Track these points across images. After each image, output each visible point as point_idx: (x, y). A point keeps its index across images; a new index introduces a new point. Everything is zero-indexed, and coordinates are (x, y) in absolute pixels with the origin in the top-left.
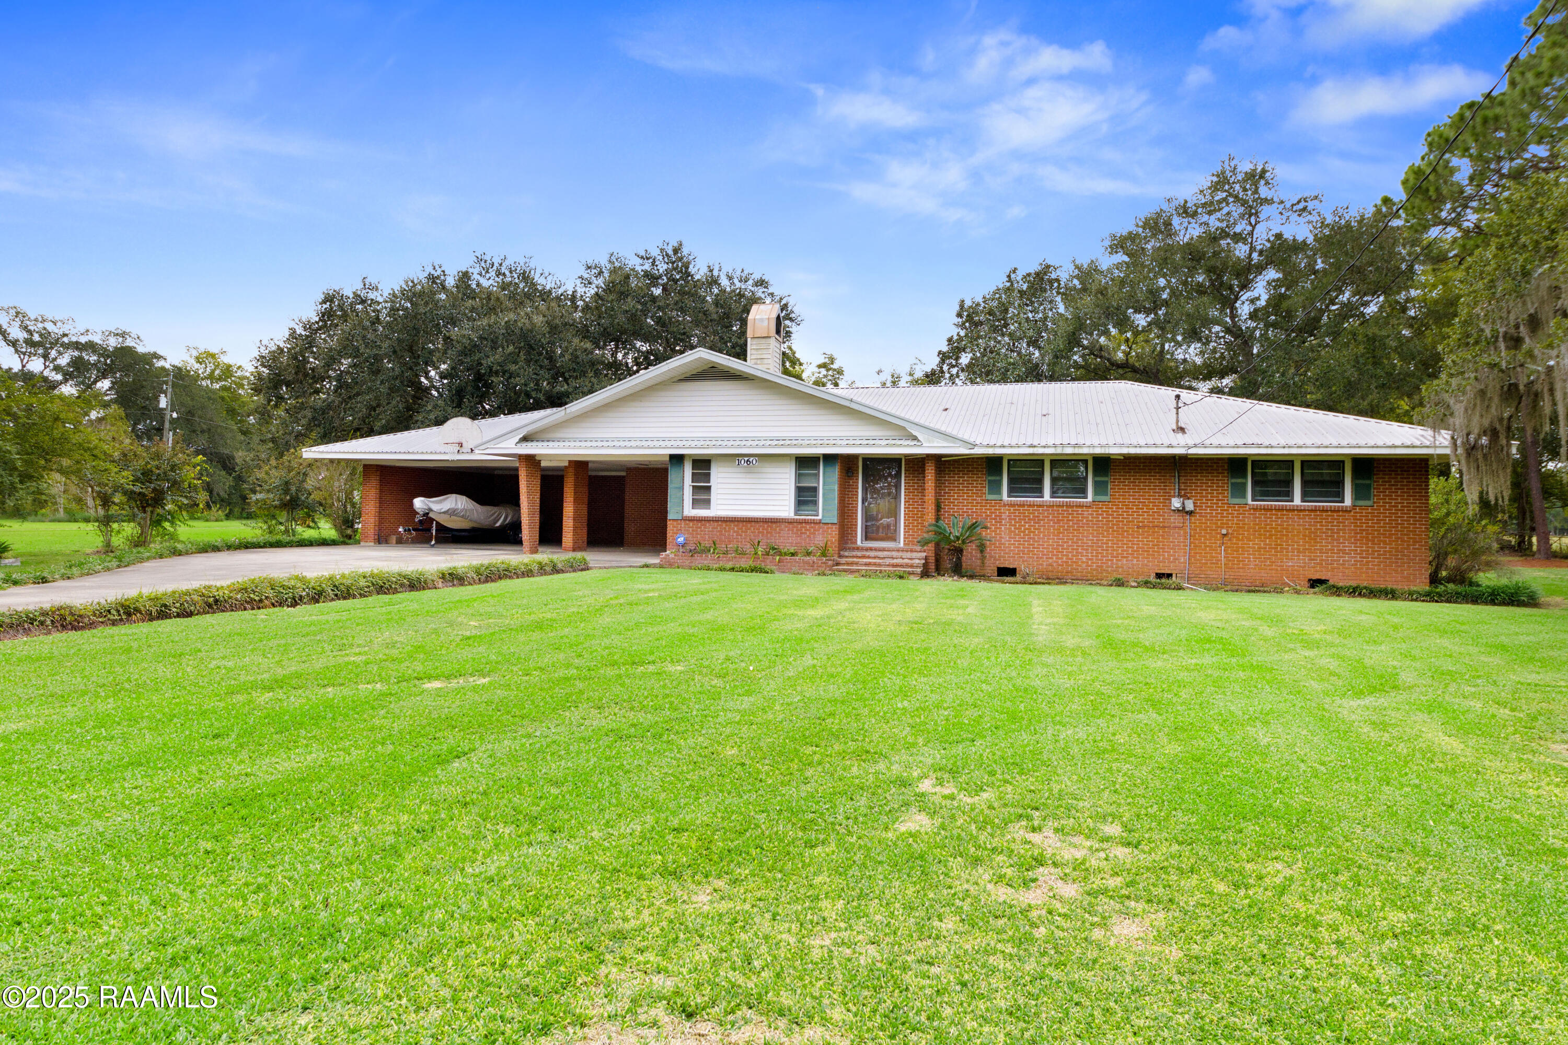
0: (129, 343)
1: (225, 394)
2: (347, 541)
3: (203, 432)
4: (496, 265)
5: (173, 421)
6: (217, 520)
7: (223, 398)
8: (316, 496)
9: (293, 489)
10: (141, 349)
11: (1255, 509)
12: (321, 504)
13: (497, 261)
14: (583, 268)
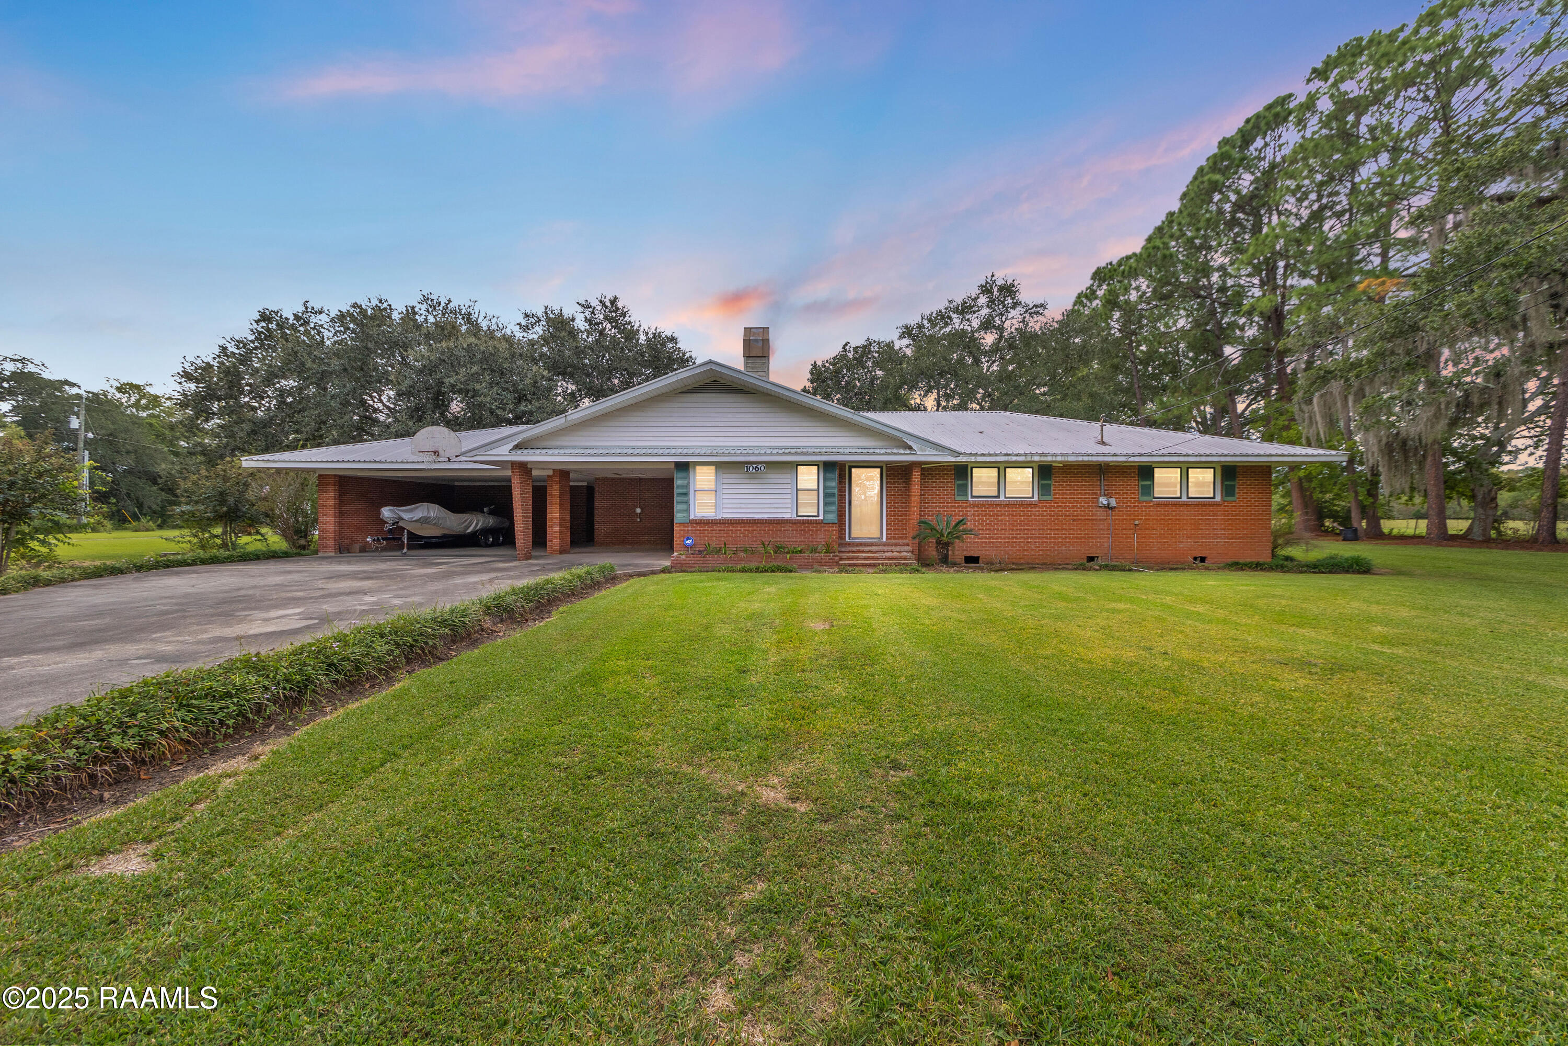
0: (31, 368)
1: (154, 421)
2: (302, 552)
3: (128, 452)
4: (443, 304)
5: (87, 443)
6: (147, 530)
7: (151, 425)
8: (262, 507)
9: (231, 500)
10: (46, 375)
11: (1157, 504)
12: (267, 515)
13: (443, 301)
14: (522, 316)
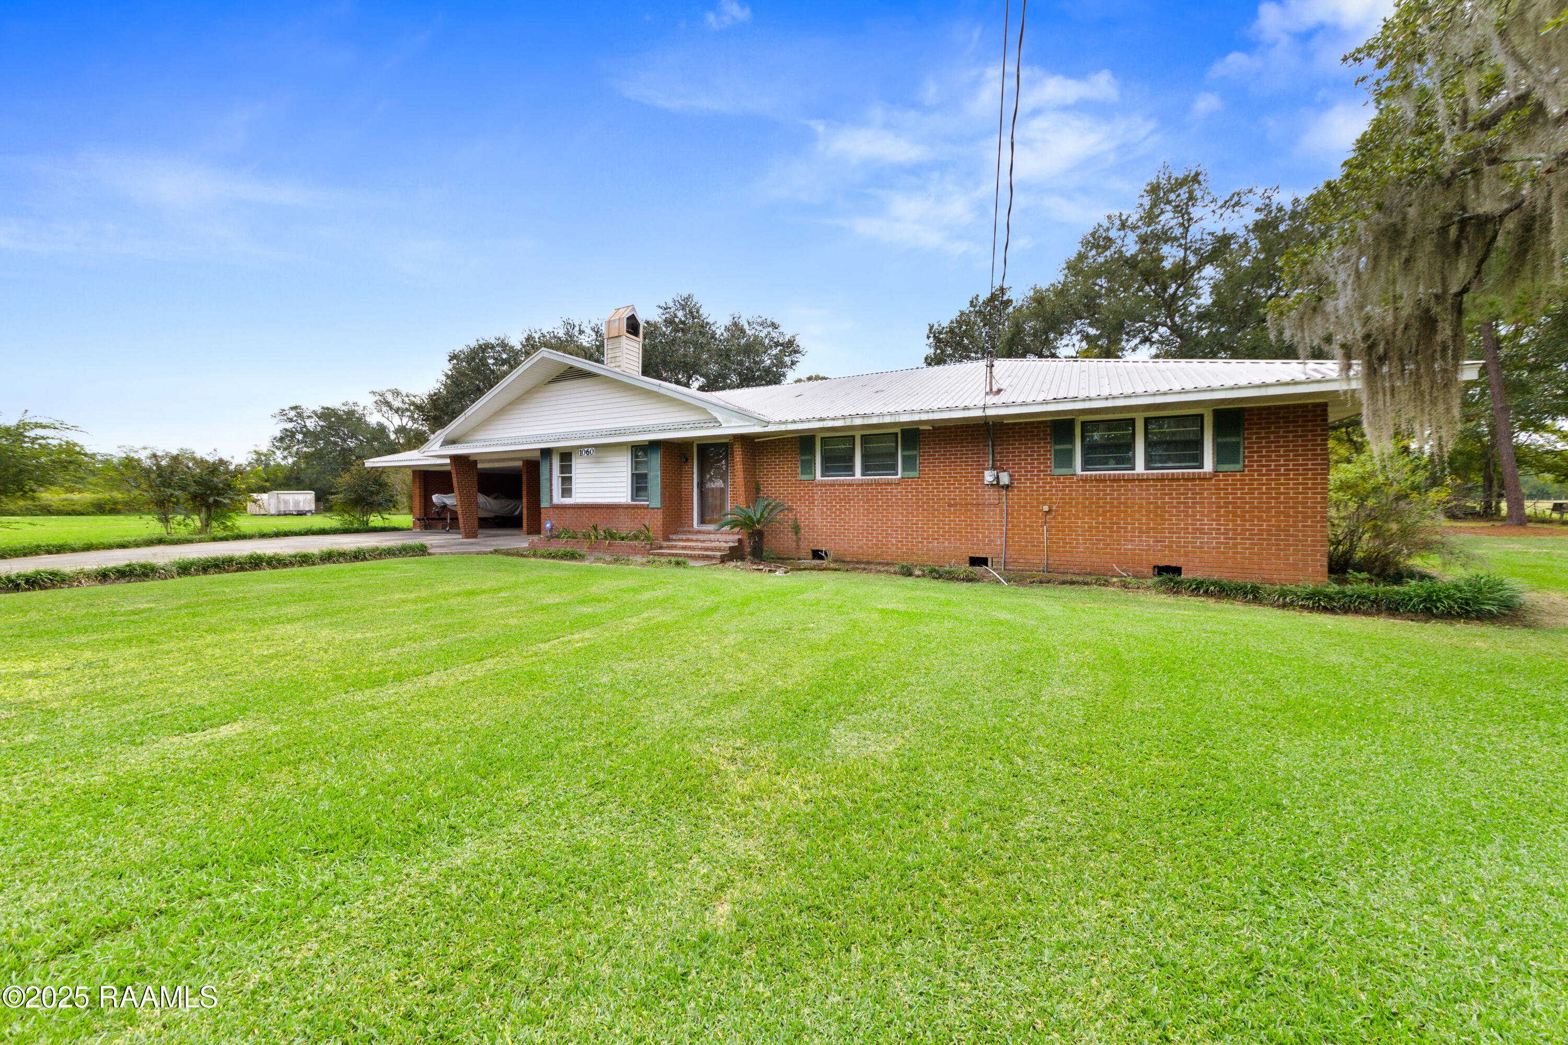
11: (1085, 480)
